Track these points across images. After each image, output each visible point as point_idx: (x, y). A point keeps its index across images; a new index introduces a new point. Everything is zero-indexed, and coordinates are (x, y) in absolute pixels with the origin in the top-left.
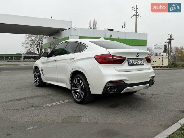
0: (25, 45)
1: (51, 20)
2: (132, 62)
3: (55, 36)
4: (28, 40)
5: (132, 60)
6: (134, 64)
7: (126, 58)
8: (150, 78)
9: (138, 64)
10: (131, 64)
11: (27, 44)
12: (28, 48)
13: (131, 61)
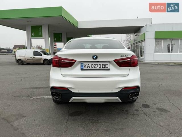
0: (125, 42)
1: (138, 20)
2: (86, 66)
3: (137, 33)
4: (128, 38)
5: (87, 64)
6: (91, 68)
7: (76, 61)
8: (121, 89)
9: (98, 68)
10: (85, 68)
11: (127, 41)
12: (127, 44)
13: (85, 64)
